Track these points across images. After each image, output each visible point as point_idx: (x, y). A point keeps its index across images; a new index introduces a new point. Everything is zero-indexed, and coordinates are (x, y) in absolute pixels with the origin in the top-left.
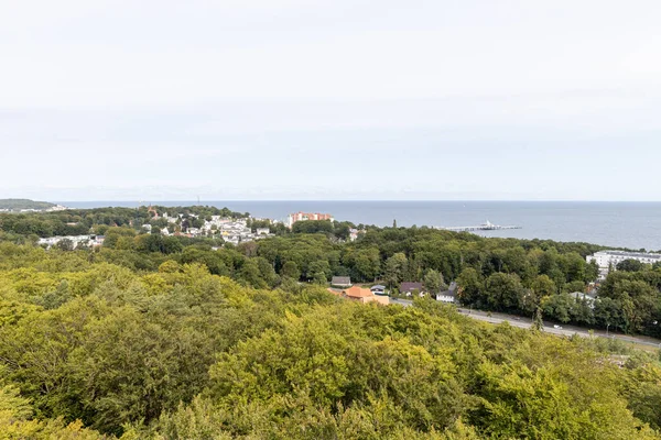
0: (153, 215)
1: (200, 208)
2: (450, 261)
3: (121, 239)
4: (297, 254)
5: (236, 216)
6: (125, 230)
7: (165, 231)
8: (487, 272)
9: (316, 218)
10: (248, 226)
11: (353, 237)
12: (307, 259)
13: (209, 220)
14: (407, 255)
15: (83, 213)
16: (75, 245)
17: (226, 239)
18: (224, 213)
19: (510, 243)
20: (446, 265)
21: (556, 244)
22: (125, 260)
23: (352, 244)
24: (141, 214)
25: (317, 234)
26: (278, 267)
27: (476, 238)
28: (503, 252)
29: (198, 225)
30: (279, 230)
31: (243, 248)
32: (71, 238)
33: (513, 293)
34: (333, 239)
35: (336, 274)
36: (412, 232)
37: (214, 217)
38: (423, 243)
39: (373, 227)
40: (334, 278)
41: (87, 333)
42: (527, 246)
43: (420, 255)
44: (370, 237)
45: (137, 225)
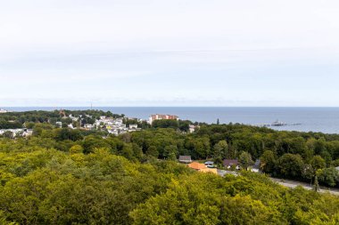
0: (63, 115)
1: (93, 111)
2: (256, 146)
3: (44, 131)
4: (157, 142)
5: (116, 117)
6: (46, 125)
7: (71, 126)
8: (280, 153)
9: (167, 117)
10: (124, 123)
11: (192, 130)
12: (164, 144)
13: (99, 119)
14: (228, 142)
15: (18, 114)
16: (14, 135)
17: (110, 132)
18: (108, 115)
19: (294, 134)
20: (253, 148)
21: (324, 135)
22: (48, 144)
23: (191, 135)
24: (55, 115)
25: (168, 129)
26: (145, 150)
27: (272, 131)
28: (290, 140)
29: (92, 122)
30: (144, 125)
31: (122, 137)
32: (11, 130)
33: (298, 167)
34: (178, 131)
35: (182, 154)
36: (230, 127)
37: (101, 117)
38: (238, 134)
39: (204, 124)
40: (181, 157)
41: (49, 191)
42: (306, 136)
43: (236, 142)
44: (203, 130)
45: (53, 122)
